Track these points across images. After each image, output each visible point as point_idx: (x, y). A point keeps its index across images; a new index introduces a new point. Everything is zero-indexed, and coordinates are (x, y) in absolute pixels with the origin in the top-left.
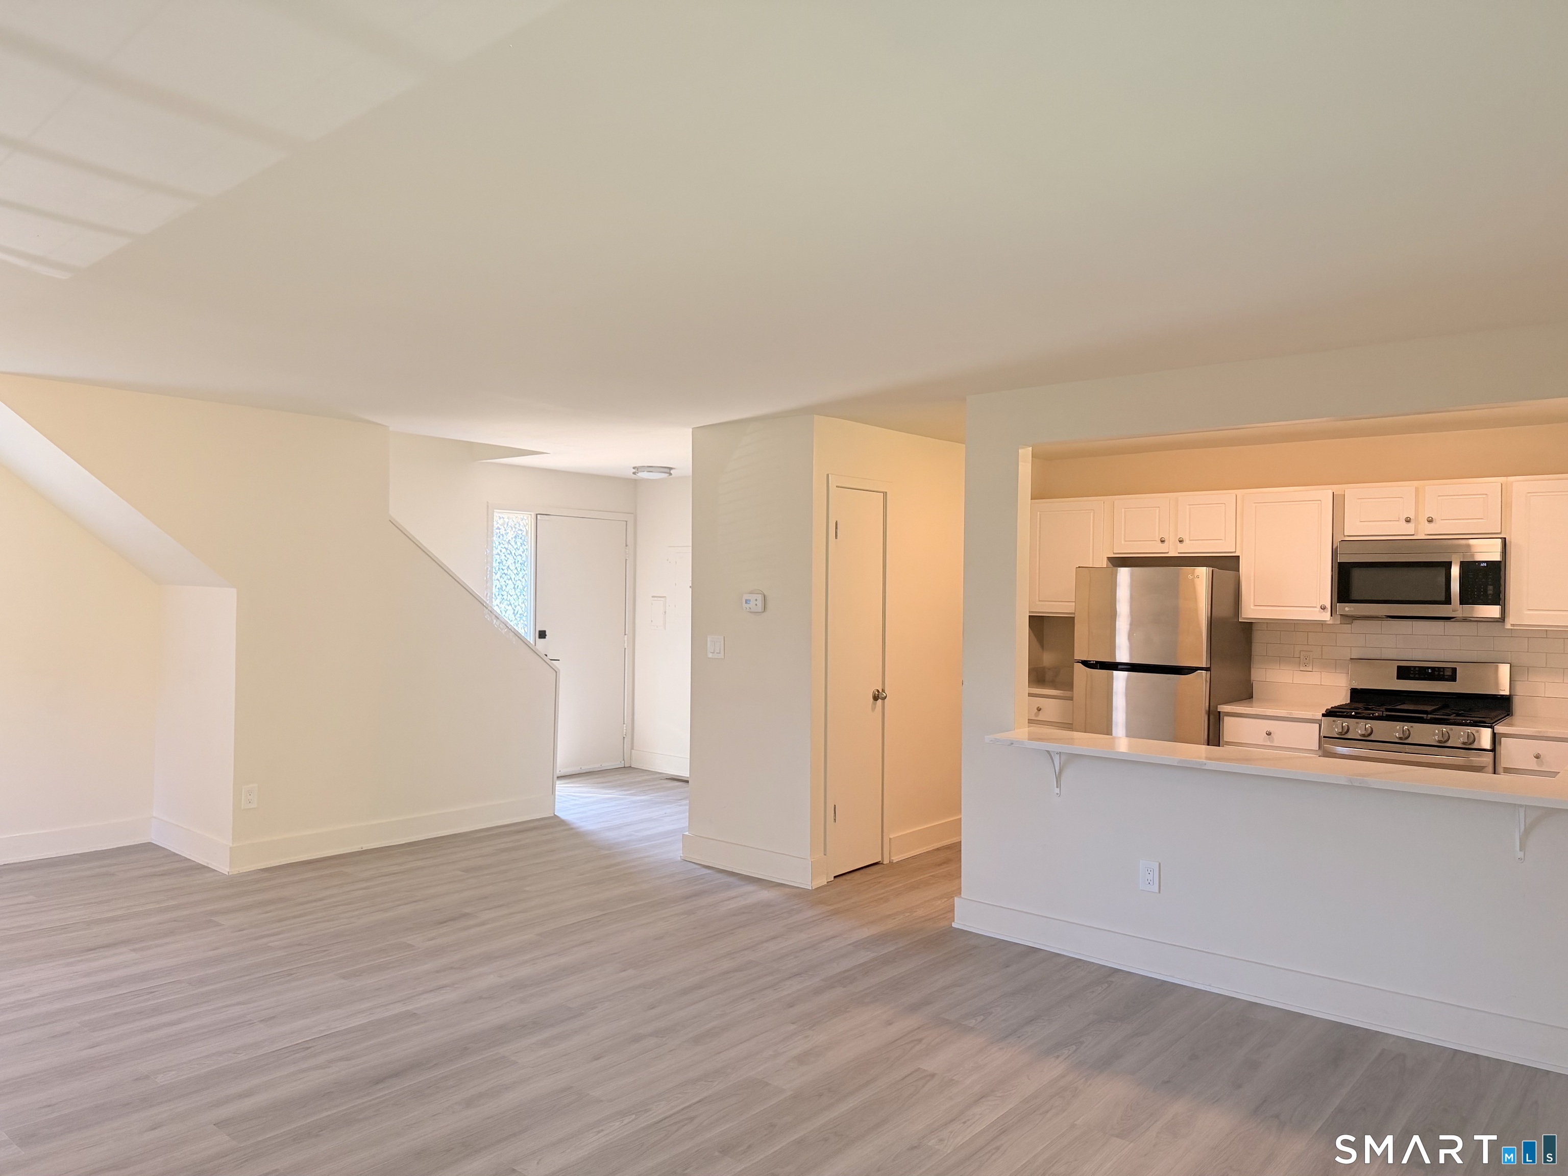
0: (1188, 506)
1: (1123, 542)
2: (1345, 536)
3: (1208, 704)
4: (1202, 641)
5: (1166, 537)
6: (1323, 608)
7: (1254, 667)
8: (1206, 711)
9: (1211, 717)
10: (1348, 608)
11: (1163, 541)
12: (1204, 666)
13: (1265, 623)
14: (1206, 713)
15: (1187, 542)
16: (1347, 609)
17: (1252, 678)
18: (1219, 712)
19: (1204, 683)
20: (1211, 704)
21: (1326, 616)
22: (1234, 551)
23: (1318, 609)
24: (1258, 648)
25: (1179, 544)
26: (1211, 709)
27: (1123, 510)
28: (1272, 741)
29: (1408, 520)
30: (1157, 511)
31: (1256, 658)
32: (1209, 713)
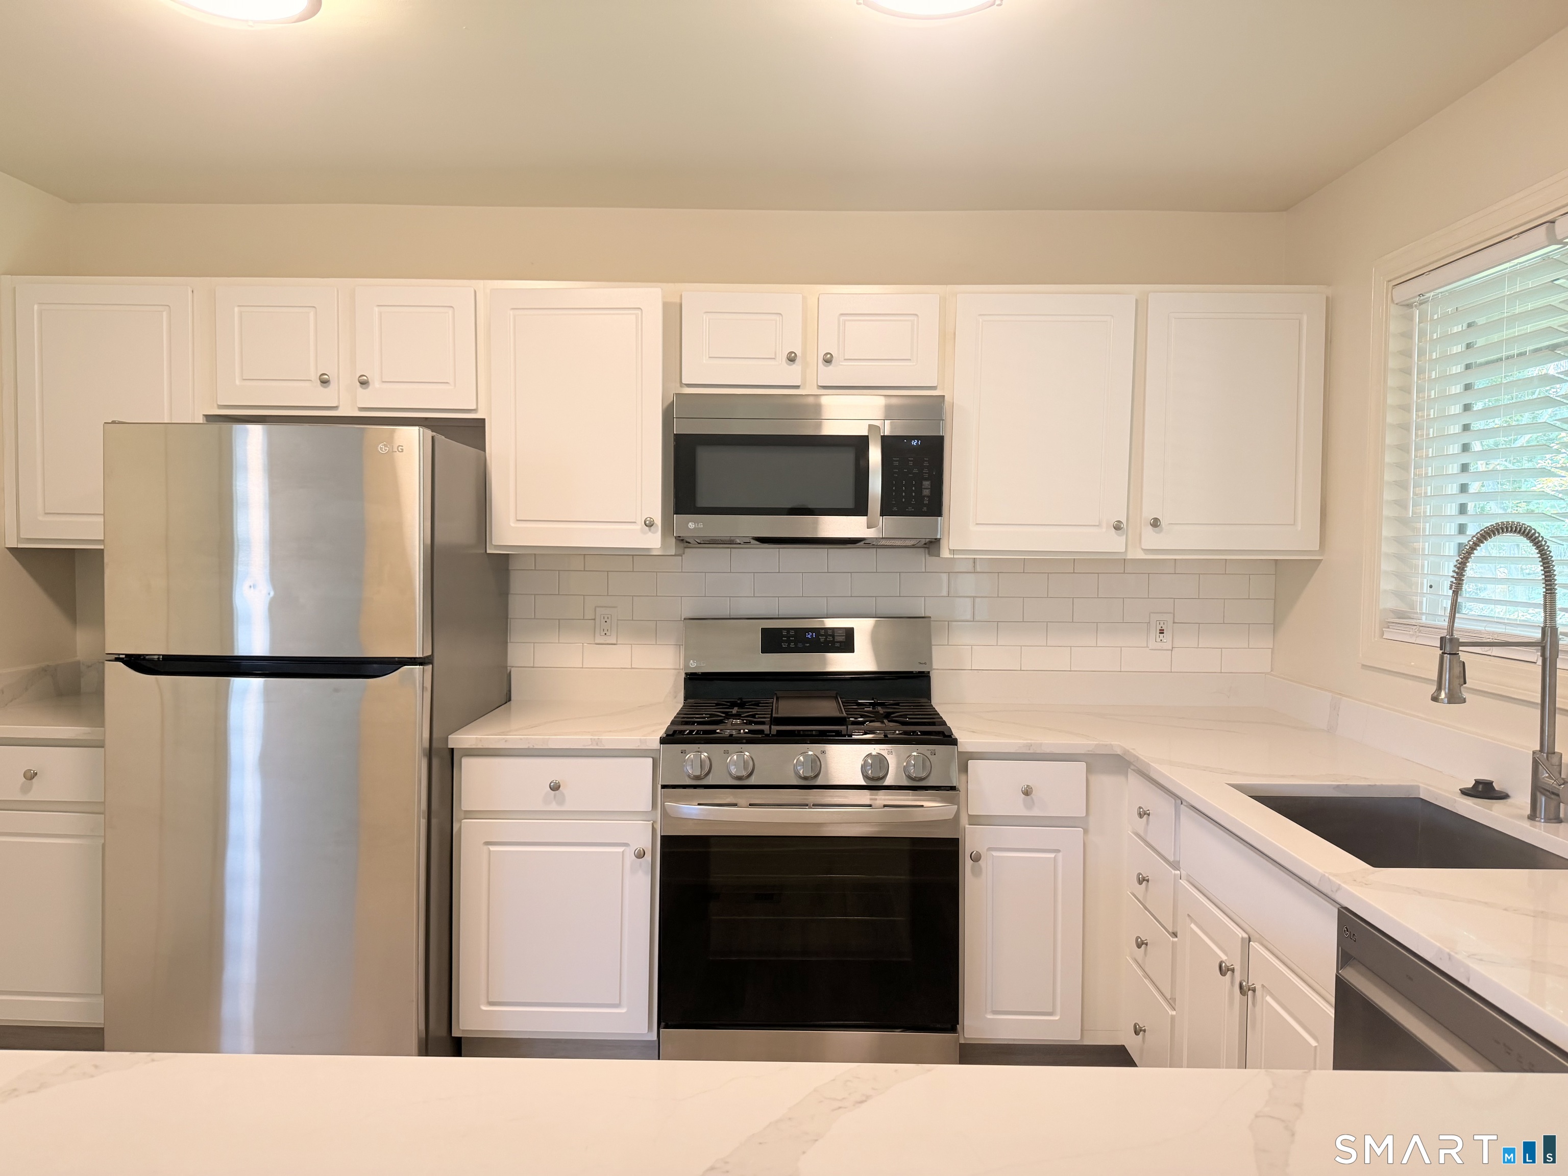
0: (376, 309)
1: (237, 382)
2: (682, 385)
3: (428, 736)
4: (414, 599)
5: (332, 375)
6: (649, 524)
7: (512, 641)
8: (424, 750)
9: (435, 762)
10: (693, 524)
11: (325, 382)
12: (418, 654)
13: (531, 554)
14: (424, 755)
15: (375, 384)
16: (691, 525)
17: (509, 663)
18: (452, 749)
19: (419, 691)
20: (435, 736)
21: (653, 541)
22: (474, 407)
23: (640, 525)
24: (518, 604)
25: (360, 390)
26: (434, 745)
27: (236, 309)
28: (562, 802)
29: (792, 358)
30: (312, 315)
31: (515, 625)
32: (430, 754)
